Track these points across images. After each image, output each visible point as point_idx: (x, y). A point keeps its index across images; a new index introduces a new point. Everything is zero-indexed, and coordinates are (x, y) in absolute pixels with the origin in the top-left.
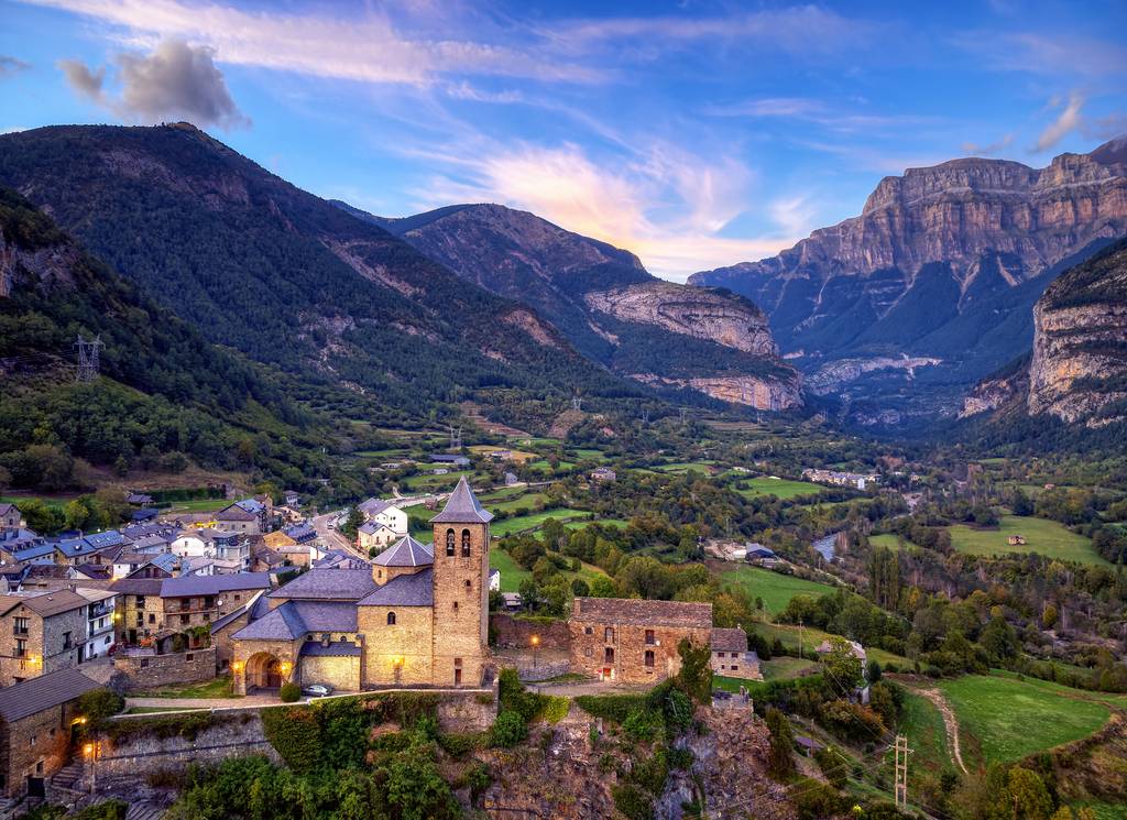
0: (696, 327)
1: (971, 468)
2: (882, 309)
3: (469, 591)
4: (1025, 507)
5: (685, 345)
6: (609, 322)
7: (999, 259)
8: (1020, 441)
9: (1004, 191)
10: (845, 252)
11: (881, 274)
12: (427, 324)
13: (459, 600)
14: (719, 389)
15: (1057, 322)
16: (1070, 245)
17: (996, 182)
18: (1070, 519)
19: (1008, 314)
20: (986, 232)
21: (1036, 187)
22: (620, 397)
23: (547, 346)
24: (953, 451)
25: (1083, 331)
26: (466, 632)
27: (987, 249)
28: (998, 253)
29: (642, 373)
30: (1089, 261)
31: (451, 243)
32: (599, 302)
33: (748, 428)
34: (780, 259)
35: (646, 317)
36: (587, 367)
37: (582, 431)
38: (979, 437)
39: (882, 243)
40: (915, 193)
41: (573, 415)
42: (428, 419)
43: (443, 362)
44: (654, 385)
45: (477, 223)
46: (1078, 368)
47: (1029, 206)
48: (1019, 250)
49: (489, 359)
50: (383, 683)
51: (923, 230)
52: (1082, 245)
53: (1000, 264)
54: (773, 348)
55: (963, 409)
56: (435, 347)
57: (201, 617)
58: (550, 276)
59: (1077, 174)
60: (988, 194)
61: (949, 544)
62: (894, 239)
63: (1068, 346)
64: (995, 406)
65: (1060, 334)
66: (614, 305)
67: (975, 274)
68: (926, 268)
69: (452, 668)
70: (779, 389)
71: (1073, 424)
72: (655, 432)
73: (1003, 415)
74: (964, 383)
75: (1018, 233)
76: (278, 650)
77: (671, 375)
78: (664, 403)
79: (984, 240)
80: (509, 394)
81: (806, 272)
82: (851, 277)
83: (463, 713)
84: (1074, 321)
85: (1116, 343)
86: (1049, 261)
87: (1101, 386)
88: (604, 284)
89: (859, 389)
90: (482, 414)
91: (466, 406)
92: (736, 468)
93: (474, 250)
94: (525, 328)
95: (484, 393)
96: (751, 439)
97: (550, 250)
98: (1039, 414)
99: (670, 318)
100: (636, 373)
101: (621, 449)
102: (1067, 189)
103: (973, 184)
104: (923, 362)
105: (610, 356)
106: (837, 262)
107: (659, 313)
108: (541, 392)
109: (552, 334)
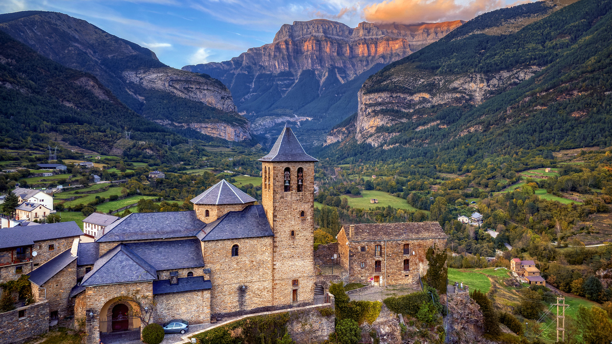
0: (192, 95)
1: (336, 169)
2: (284, 92)
3: (304, 220)
4: (370, 186)
5: (186, 104)
6: (139, 89)
7: (336, 70)
8: (355, 156)
9: (338, 37)
10: (265, 61)
11: (282, 74)
12: (20, 82)
13: (296, 228)
14: (207, 129)
15: (369, 99)
16: (366, 66)
17: (335, 33)
18: (391, 190)
19: (341, 96)
20: (331, 57)
21: (351, 37)
22: (152, 132)
23: (104, 100)
24: (325, 162)
25: (380, 104)
26: (301, 256)
27: (331, 65)
28: (336, 67)
29: (160, 119)
30: (381, 72)
31: (30, 34)
32: (132, 77)
33: (226, 150)
34: (232, 62)
35: (162, 87)
36: (130, 113)
37: (133, 151)
38: (337, 154)
39: (283, 58)
40: (298, 33)
41: (125, 142)
42: (27, 142)
43: (33, 107)
44: (168, 126)
45: (49, 23)
46: (378, 122)
47: (349, 45)
48: (345, 66)
49: (65, 107)
50: (227, 311)
51: (302, 53)
52: (371, 66)
53: (337, 73)
54: (235, 108)
55: (326, 142)
56: (26, 97)
57: (13, 270)
58: (99, 59)
59: (369, 32)
60: (331, 38)
61: (347, 205)
62: (289, 56)
63: (374, 111)
64: (340, 140)
65: (370, 105)
66: (141, 79)
67: (326, 77)
68: (304, 72)
69: (290, 288)
70: (239, 129)
71: (377, 148)
72: (176, 152)
73: (345, 144)
74: (323, 130)
75: (344, 58)
76: (137, 292)
77: (178, 121)
78: (179, 136)
79: (330, 61)
80: (82, 128)
81: (245, 70)
82: (268, 74)
83: (307, 327)
84: (376, 99)
85: (394, 110)
86: (358, 72)
87: (388, 130)
88: (134, 67)
89: (275, 132)
90: (64, 140)
91: (52, 135)
92: (226, 171)
93: (47, 40)
94: (89, 88)
95: (64, 127)
96: (229, 156)
97: (99, 44)
98: (362, 143)
99: (176, 89)
100: (157, 119)
101: (159, 161)
102: (365, 39)
103: (324, 32)
104: (304, 119)
105: (140, 109)
106: (261, 66)
107: (170, 85)
108: (103, 128)
109: (107, 93)
